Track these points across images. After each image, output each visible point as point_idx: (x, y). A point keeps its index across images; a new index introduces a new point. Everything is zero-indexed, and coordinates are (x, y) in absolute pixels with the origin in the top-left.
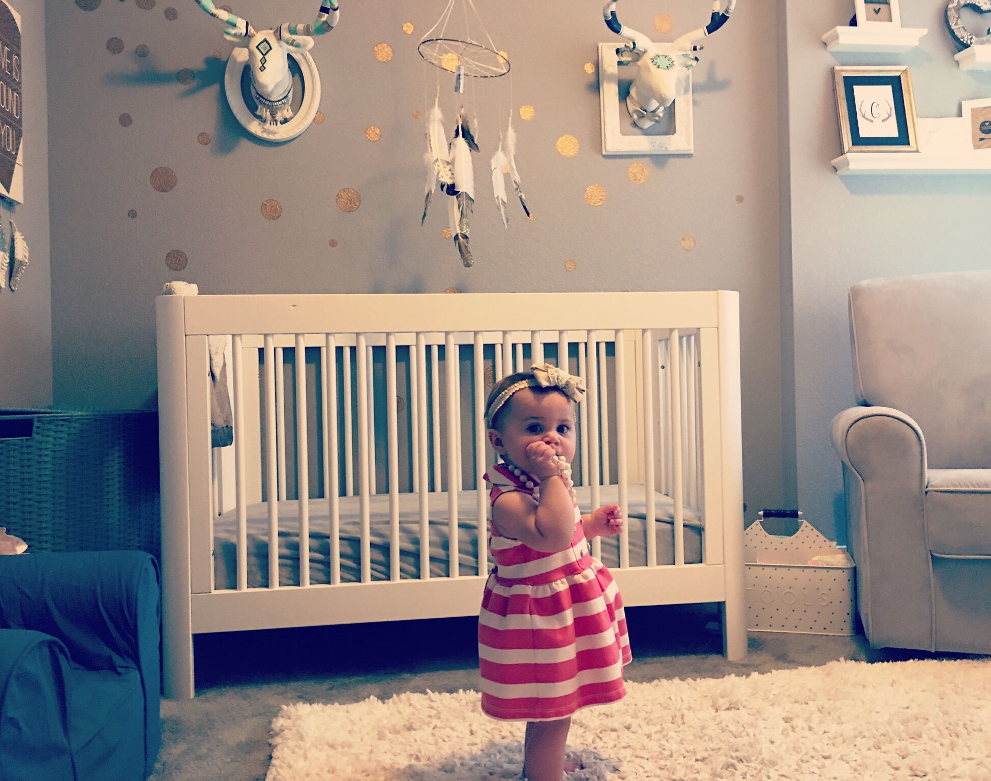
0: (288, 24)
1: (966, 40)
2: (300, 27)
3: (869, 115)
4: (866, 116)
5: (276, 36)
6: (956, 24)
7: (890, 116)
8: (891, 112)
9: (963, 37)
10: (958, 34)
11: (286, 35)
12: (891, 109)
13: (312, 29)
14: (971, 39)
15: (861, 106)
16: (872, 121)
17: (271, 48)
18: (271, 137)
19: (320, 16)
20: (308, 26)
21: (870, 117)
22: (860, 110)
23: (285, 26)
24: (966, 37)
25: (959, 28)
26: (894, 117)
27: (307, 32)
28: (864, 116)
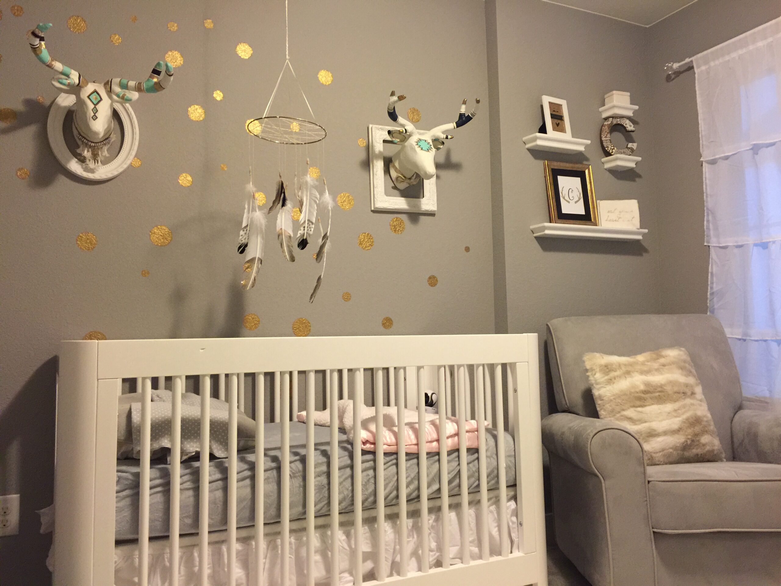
0: (119, 79)
1: (609, 149)
2: (132, 83)
3: (567, 198)
4: (565, 198)
5: (105, 88)
6: (606, 137)
7: (579, 199)
8: (580, 196)
9: (608, 147)
10: (605, 144)
11: (117, 89)
12: (580, 194)
13: (144, 86)
14: (613, 149)
15: (562, 191)
16: (569, 202)
17: (101, 99)
18: (90, 176)
19: (151, 77)
20: (140, 84)
21: (568, 199)
22: (562, 193)
23: (116, 80)
24: (610, 147)
25: (606, 140)
26: (582, 200)
27: (138, 89)
28: (564, 198)
